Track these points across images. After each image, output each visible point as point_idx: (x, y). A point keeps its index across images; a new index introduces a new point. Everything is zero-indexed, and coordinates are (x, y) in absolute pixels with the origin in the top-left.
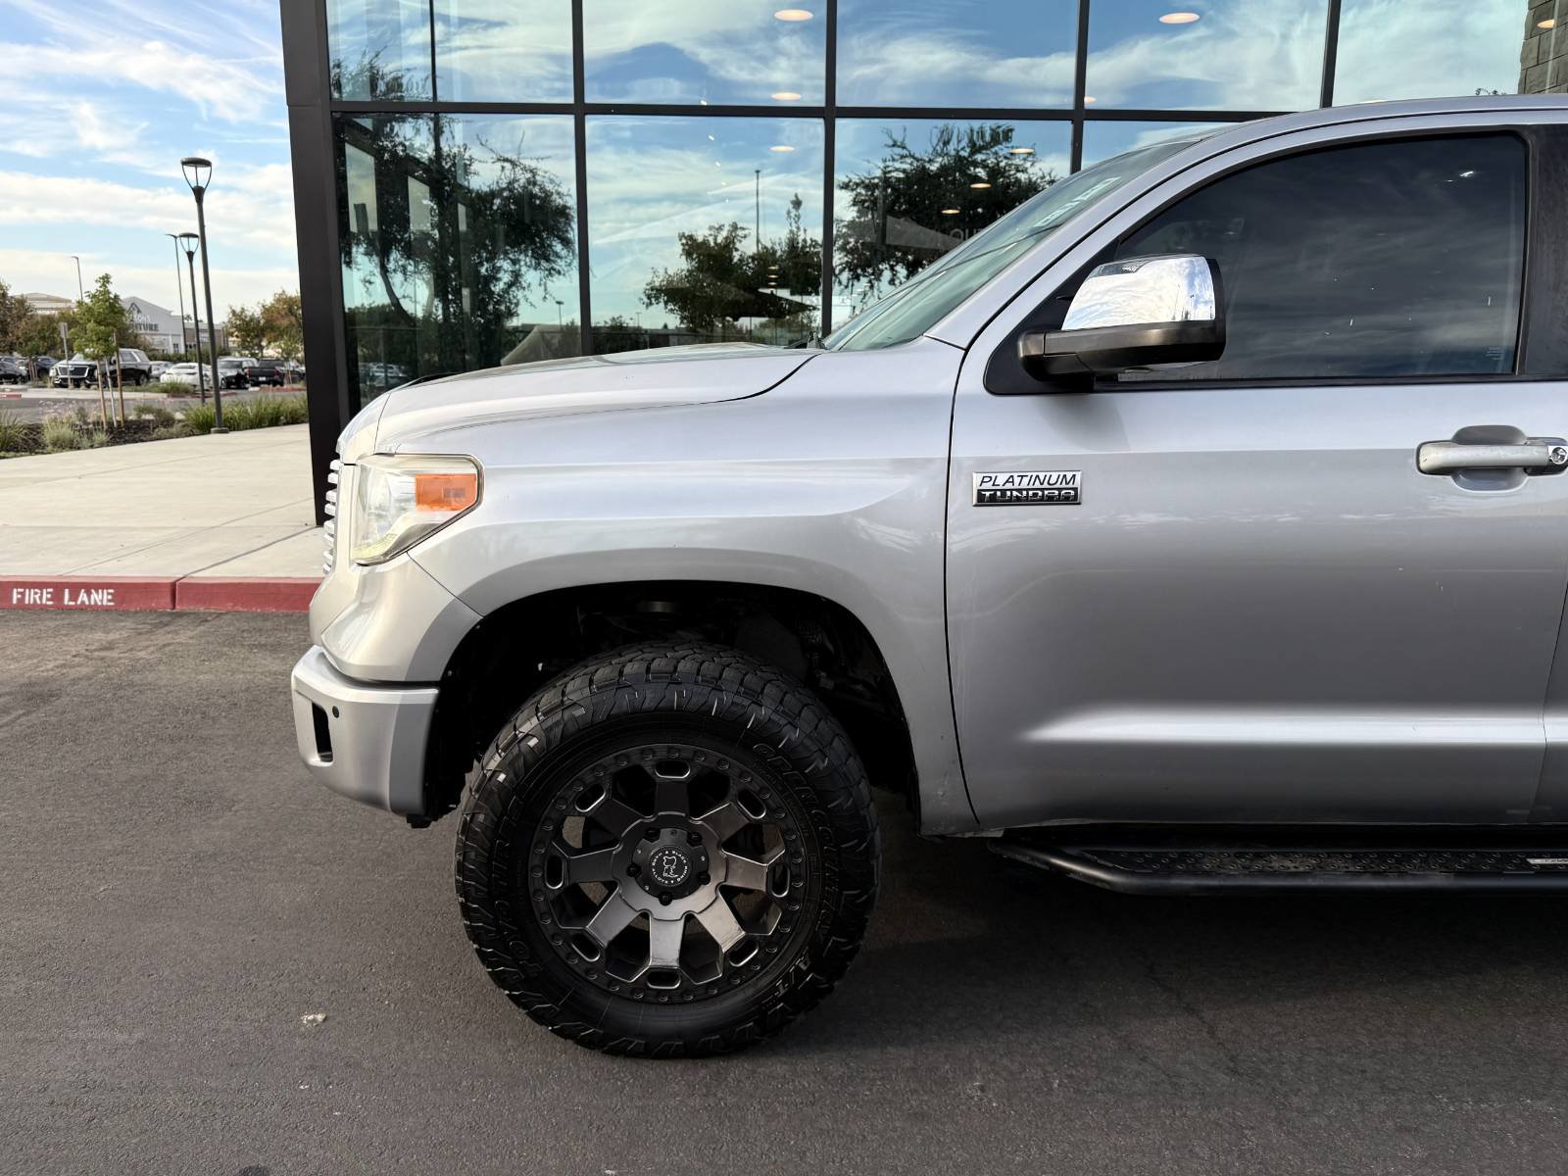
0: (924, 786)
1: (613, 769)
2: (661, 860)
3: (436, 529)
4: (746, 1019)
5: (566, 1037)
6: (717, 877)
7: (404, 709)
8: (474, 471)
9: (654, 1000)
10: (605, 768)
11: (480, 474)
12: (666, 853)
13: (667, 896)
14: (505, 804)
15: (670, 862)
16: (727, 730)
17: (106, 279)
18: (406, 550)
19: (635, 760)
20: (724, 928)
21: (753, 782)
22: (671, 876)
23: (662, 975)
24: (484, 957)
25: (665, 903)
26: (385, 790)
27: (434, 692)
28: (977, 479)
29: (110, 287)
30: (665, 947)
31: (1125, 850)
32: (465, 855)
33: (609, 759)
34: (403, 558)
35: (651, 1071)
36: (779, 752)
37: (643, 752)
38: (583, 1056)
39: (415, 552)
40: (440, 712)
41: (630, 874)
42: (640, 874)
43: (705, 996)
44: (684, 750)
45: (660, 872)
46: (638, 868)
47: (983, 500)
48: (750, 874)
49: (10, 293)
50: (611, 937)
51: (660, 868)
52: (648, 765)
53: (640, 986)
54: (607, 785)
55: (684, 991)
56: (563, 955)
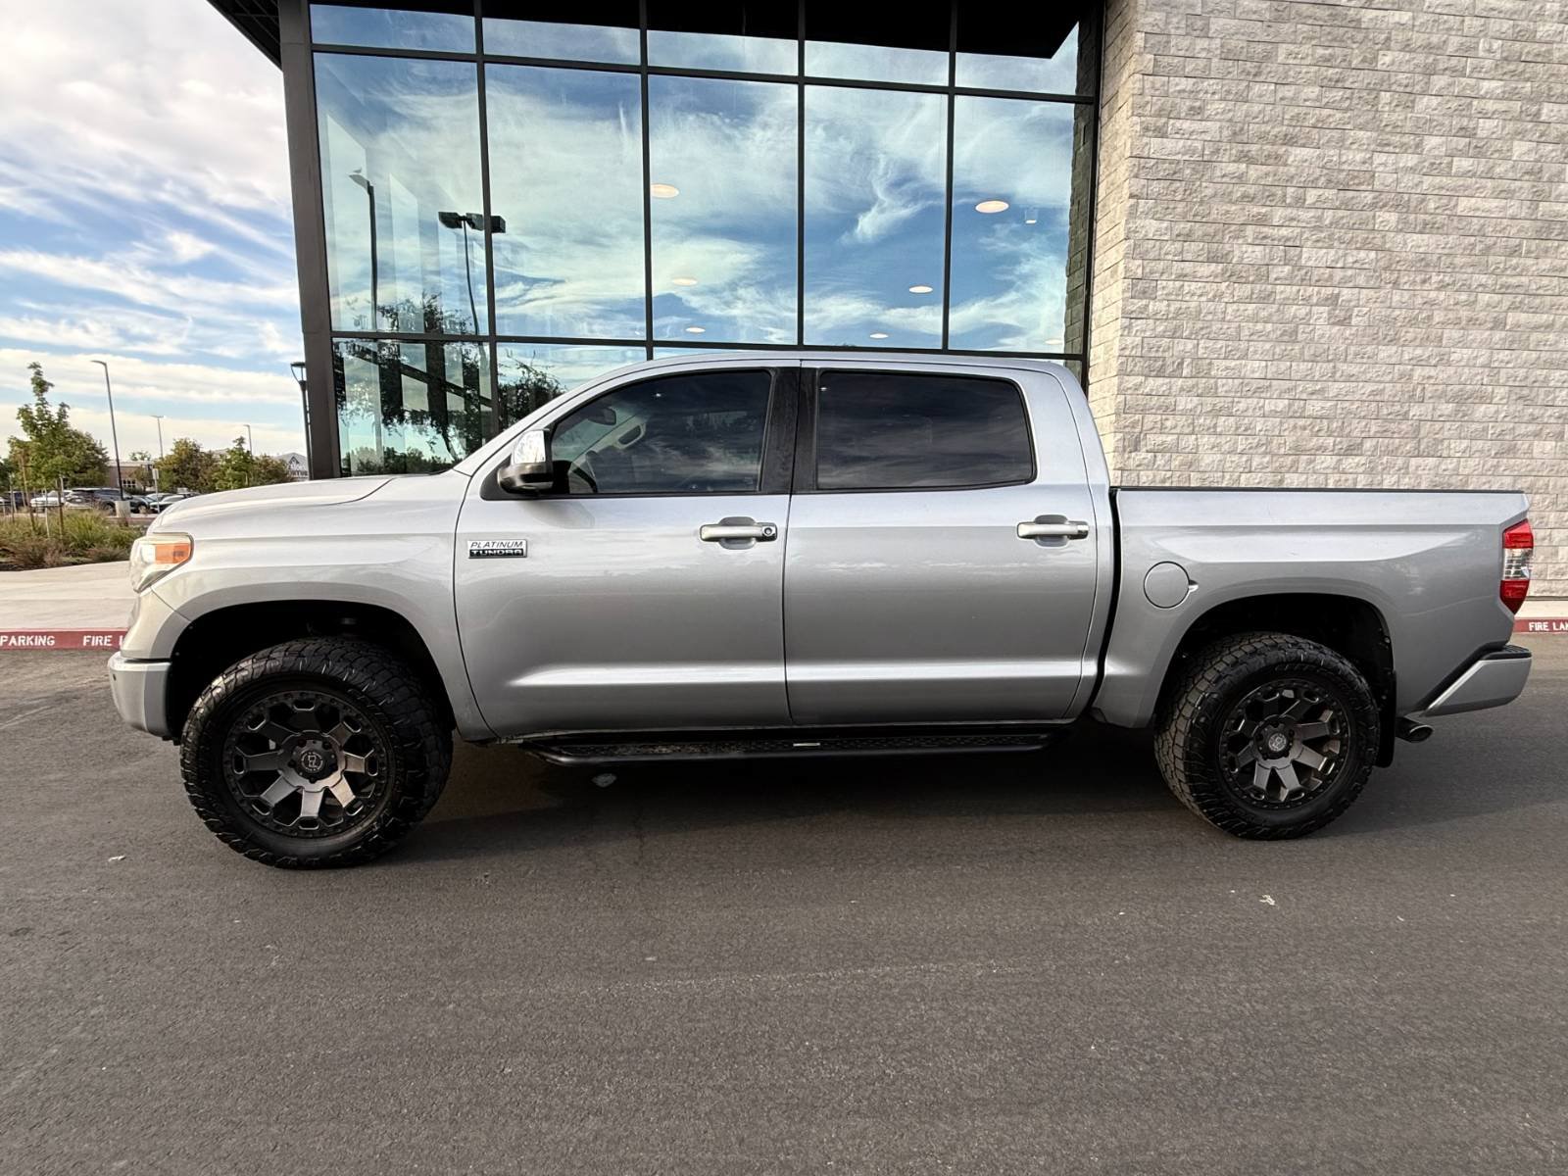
0: (456, 712)
1: (270, 705)
2: (306, 758)
3: (165, 573)
4: (356, 845)
5: (254, 858)
6: (341, 767)
7: (149, 674)
8: (189, 541)
9: (306, 836)
10: (264, 705)
11: (192, 541)
12: (311, 753)
13: (314, 778)
14: (204, 726)
15: (312, 759)
16: (333, 683)
17: (241, 441)
18: (150, 585)
19: (282, 700)
20: (344, 794)
21: (353, 712)
22: (314, 767)
23: (309, 822)
24: (200, 814)
25: (313, 782)
26: (143, 722)
27: (167, 664)
28: (470, 543)
29: (244, 446)
30: (311, 807)
31: (579, 746)
32: (184, 755)
33: (266, 700)
34: (148, 590)
35: (301, 876)
36: (363, 694)
37: (286, 695)
38: (264, 868)
39: (153, 587)
40: (171, 675)
41: (290, 765)
42: (295, 765)
43: (336, 832)
44: (311, 694)
45: (307, 764)
46: (295, 762)
47: (472, 555)
48: (357, 764)
49: (201, 450)
50: (277, 800)
51: (307, 763)
52: (289, 703)
53: (295, 829)
54: (266, 715)
55: (321, 831)
56: (247, 811)
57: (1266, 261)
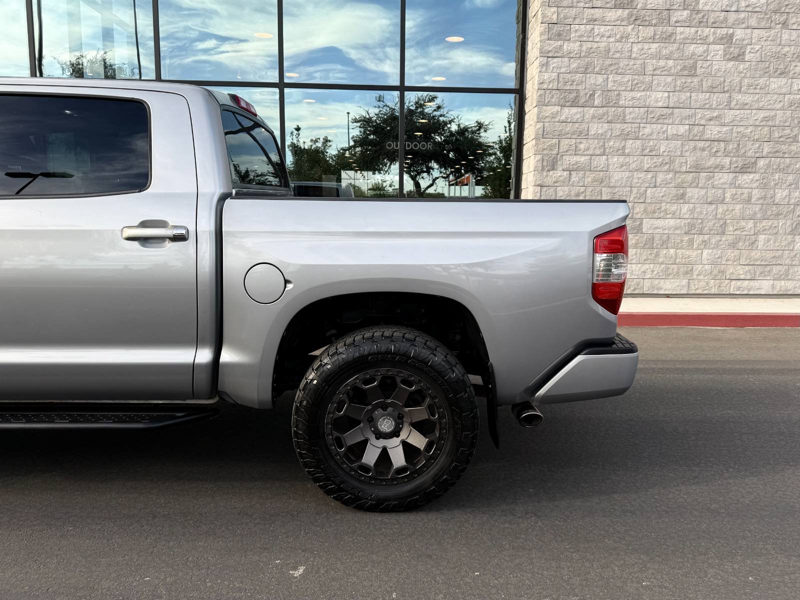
57: (668, 6)
